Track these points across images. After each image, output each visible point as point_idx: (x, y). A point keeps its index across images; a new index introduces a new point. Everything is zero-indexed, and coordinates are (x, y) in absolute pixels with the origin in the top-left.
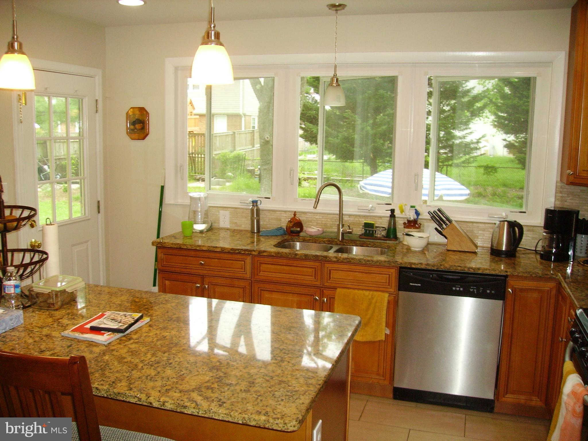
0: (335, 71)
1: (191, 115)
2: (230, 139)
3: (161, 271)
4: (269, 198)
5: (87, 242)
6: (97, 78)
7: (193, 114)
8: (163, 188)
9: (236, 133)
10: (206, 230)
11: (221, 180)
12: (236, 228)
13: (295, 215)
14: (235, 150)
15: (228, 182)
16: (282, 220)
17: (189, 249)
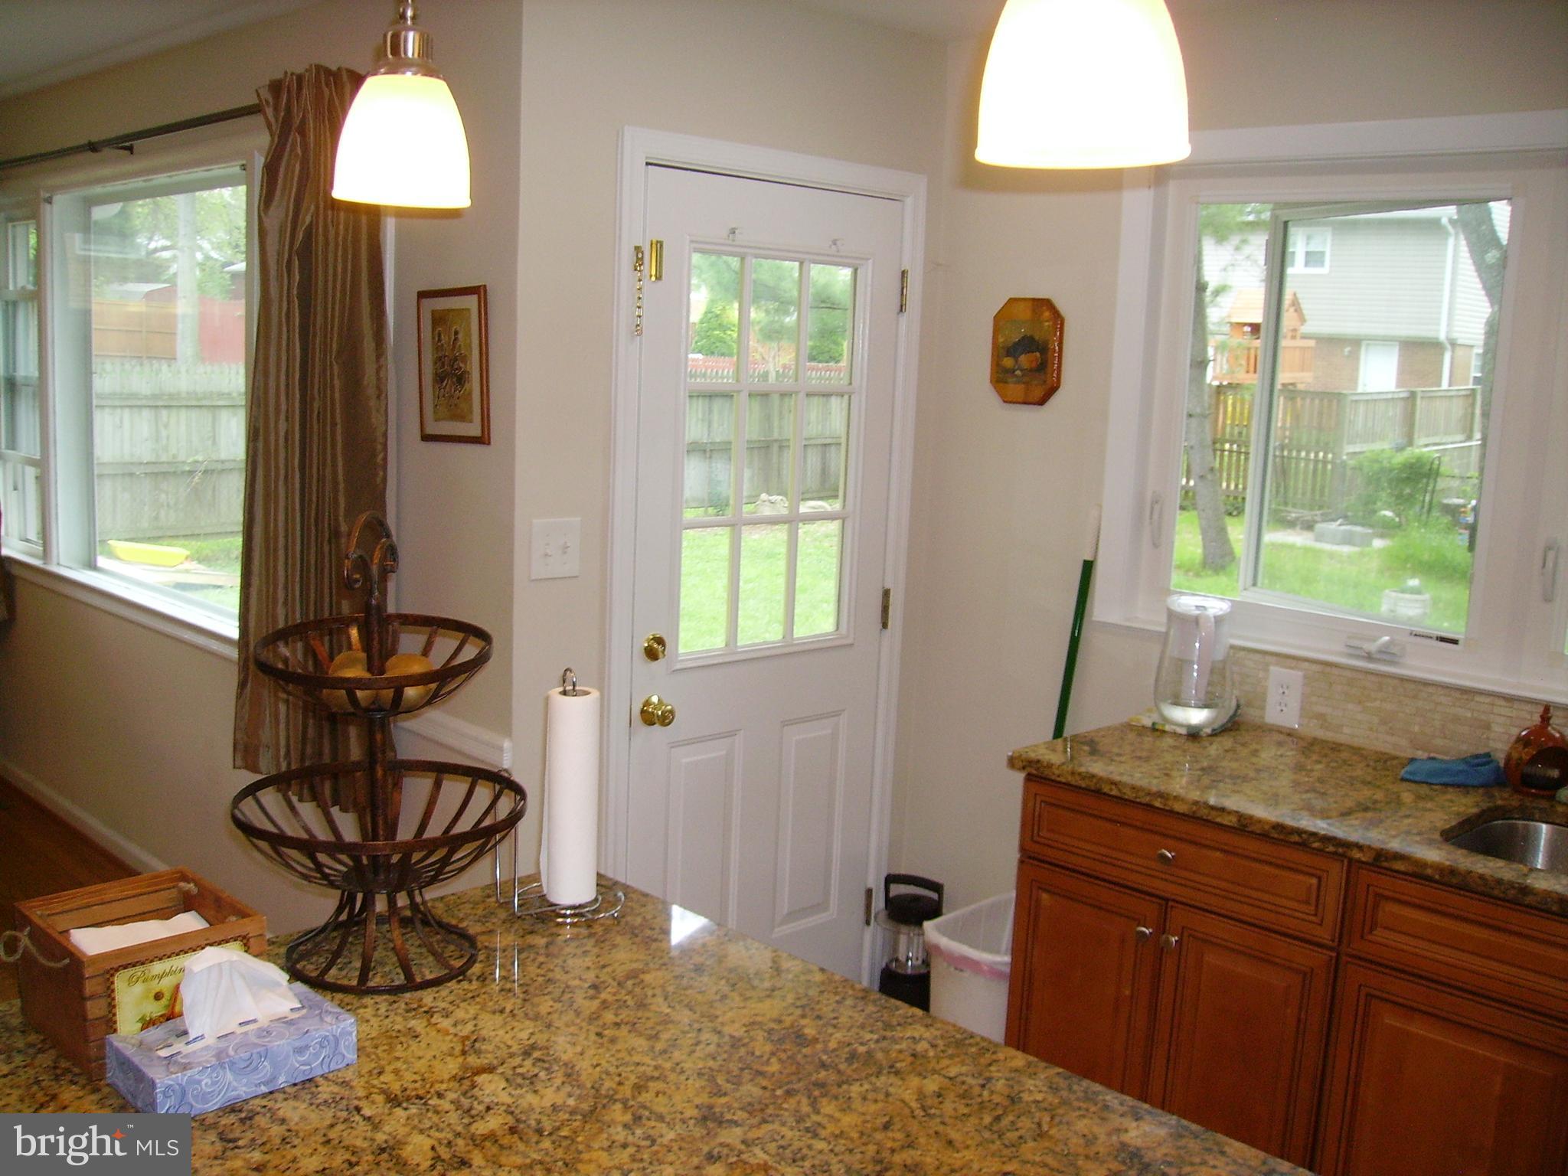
1: (1294, 337)
2: (1396, 412)
3: (1030, 857)
4: (1455, 642)
5: (837, 714)
6: (909, 201)
7: (1298, 336)
8: (1088, 568)
9: (1419, 395)
10: (1208, 731)
11: (1358, 529)
12: (1320, 734)
14: (1410, 443)
15: (1382, 536)
17: (1126, 800)
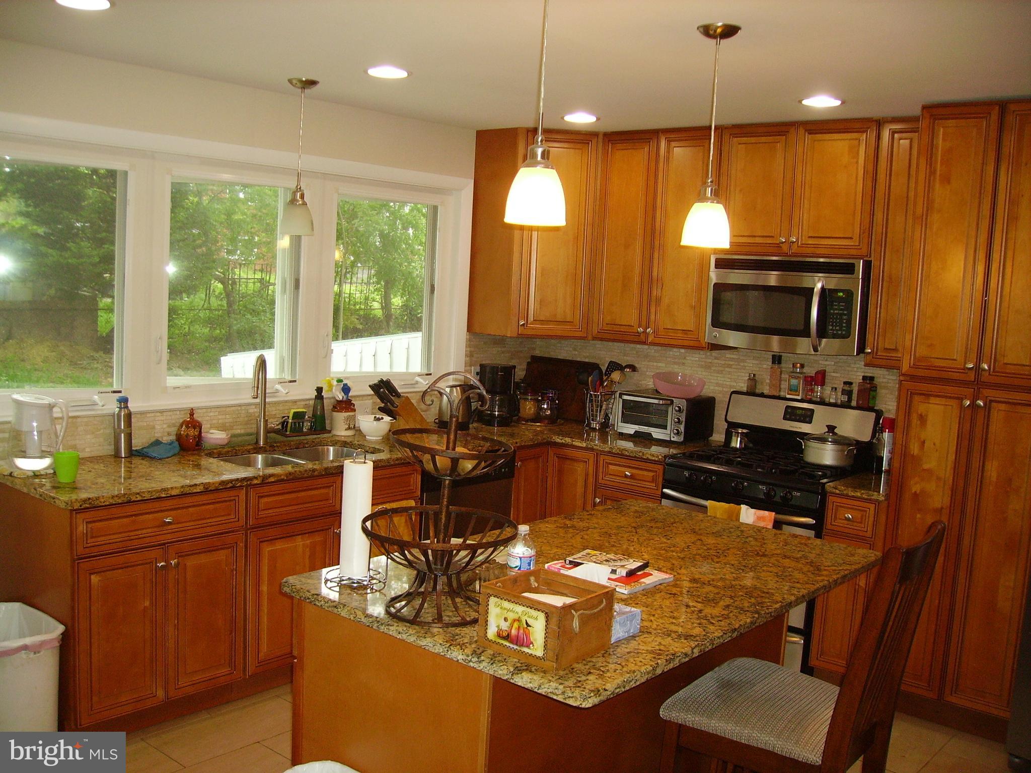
0: (299, 181)
3: (83, 558)
4: (119, 392)
13: (192, 414)
16: (157, 427)
17: (145, 500)
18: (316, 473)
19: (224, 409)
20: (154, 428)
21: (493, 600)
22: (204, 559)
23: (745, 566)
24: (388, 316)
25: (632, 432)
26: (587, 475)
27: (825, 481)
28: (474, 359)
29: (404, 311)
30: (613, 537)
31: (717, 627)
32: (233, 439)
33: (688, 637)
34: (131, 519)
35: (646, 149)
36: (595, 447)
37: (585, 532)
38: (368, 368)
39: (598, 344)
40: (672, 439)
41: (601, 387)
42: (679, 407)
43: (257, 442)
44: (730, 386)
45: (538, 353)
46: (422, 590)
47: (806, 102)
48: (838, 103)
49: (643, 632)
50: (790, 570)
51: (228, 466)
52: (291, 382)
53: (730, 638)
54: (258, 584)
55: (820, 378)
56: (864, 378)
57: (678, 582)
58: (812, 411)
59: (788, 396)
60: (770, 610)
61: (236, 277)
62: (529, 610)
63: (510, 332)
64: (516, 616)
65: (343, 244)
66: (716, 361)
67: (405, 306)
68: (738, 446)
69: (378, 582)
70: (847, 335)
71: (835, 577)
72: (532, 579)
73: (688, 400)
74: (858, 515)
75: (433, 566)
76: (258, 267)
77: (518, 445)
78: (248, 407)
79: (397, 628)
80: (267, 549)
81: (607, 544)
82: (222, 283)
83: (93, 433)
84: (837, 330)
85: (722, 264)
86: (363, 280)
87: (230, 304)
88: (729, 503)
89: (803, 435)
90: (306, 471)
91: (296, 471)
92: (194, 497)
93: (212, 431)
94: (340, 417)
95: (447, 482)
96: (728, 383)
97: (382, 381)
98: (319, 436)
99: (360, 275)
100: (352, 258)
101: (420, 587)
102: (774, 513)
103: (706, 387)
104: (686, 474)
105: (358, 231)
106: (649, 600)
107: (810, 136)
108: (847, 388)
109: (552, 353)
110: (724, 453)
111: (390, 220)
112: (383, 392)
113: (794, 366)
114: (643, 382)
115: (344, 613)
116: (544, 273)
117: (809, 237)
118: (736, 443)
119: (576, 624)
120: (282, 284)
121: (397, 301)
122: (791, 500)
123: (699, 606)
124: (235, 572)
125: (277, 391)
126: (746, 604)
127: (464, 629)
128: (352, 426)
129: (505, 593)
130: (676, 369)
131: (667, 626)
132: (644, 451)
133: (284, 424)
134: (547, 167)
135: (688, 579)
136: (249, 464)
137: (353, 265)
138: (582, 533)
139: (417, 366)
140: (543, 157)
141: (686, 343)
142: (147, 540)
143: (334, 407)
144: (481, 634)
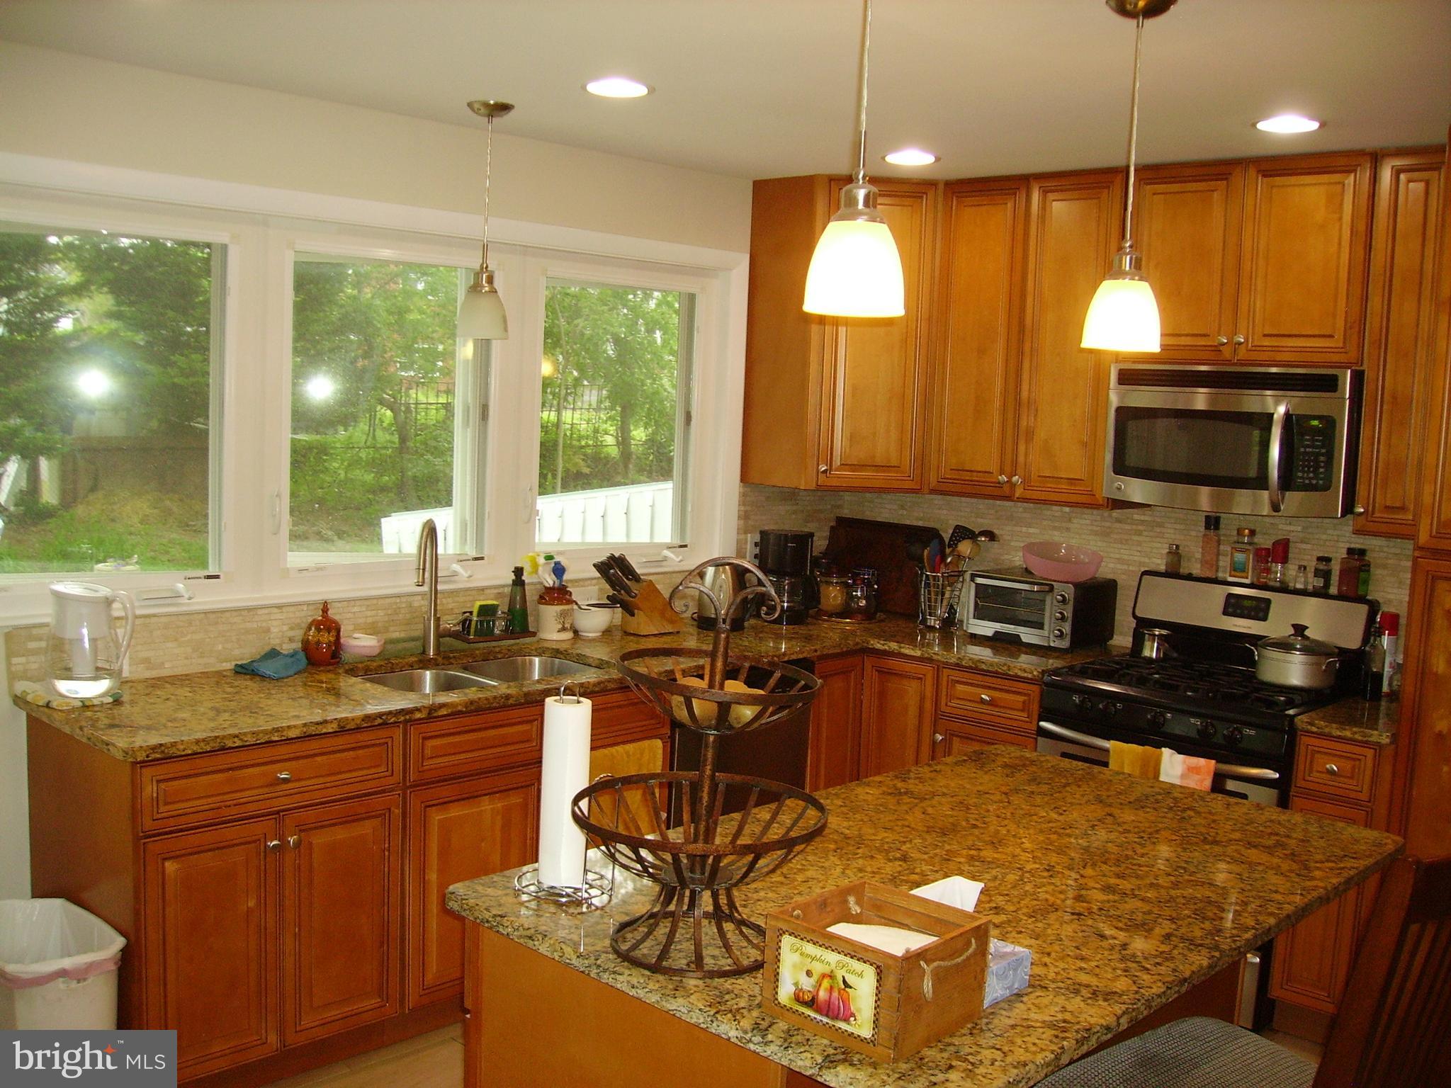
0: (484, 257)
13: (325, 610)
16: (273, 630)
18: (511, 701)
19: (375, 602)
20: (268, 630)
21: (787, 941)
22: (341, 834)
23: (1186, 862)
24: (626, 455)
25: (990, 633)
26: (922, 699)
27: (1291, 712)
28: (751, 522)
29: (649, 449)
30: (973, 810)
31: (1156, 977)
32: (389, 647)
33: (1109, 996)
34: (226, 774)
35: (1010, 205)
36: (935, 657)
37: (928, 803)
38: (595, 537)
39: (938, 499)
40: (1052, 644)
41: (942, 566)
42: (1062, 595)
43: (424, 652)
44: (1140, 562)
45: (846, 513)
46: (672, 907)
47: (1263, 126)
48: (1314, 126)
49: (1033, 986)
50: (1260, 868)
51: (379, 689)
52: (477, 559)
53: (1176, 995)
54: (423, 870)
55: (1281, 551)
56: (1351, 551)
57: (1083, 892)
58: (1268, 602)
59: (1231, 579)
60: (1238, 944)
61: (411, 401)
62: (848, 959)
63: (805, 481)
64: (827, 970)
65: (562, 354)
66: (1118, 525)
67: (651, 441)
68: (1154, 655)
69: (600, 892)
70: (1327, 486)
71: (1335, 881)
72: (852, 900)
73: (1076, 585)
74: (1348, 765)
75: (687, 874)
76: (443, 388)
77: (818, 653)
78: (411, 599)
79: (629, 978)
80: (436, 817)
81: (964, 823)
82: (392, 410)
83: (176, 640)
84: (1310, 479)
85: (1129, 377)
86: (590, 405)
87: (403, 440)
88: (1143, 745)
89: (1256, 639)
90: (495, 698)
91: (480, 699)
92: (324, 741)
93: (356, 635)
94: (550, 613)
95: (711, 739)
96: (1136, 558)
97: (612, 557)
98: (518, 641)
99: (586, 398)
100: (575, 373)
101: (669, 903)
102: (1213, 762)
103: (1103, 564)
104: (1076, 699)
105: (583, 334)
106: (1040, 925)
107: (1265, 179)
108: (1322, 566)
109: (867, 513)
110: (1132, 666)
111: (627, 319)
112: (614, 575)
113: (1240, 532)
114: (1006, 557)
115: (543, 949)
116: (855, 392)
117: (1265, 335)
118: (1151, 651)
119: (928, 986)
120: (463, 411)
121: (639, 434)
122: (1240, 742)
123: (1122, 936)
124: (387, 853)
125: (455, 574)
126: (1198, 933)
127: (738, 982)
128: (567, 625)
129: (807, 930)
130: (1057, 537)
131: (1072, 974)
132: (1009, 663)
133: (466, 623)
134: (873, 220)
135: (1098, 886)
136: (412, 686)
137: (577, 382)
138: (923, 804)
139: (665, 534)
140: (866, 203)
141: (1074, 498)
142: (251, 807)
143: (541, 597)
144: (767, 994)
